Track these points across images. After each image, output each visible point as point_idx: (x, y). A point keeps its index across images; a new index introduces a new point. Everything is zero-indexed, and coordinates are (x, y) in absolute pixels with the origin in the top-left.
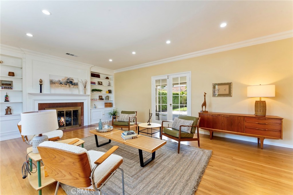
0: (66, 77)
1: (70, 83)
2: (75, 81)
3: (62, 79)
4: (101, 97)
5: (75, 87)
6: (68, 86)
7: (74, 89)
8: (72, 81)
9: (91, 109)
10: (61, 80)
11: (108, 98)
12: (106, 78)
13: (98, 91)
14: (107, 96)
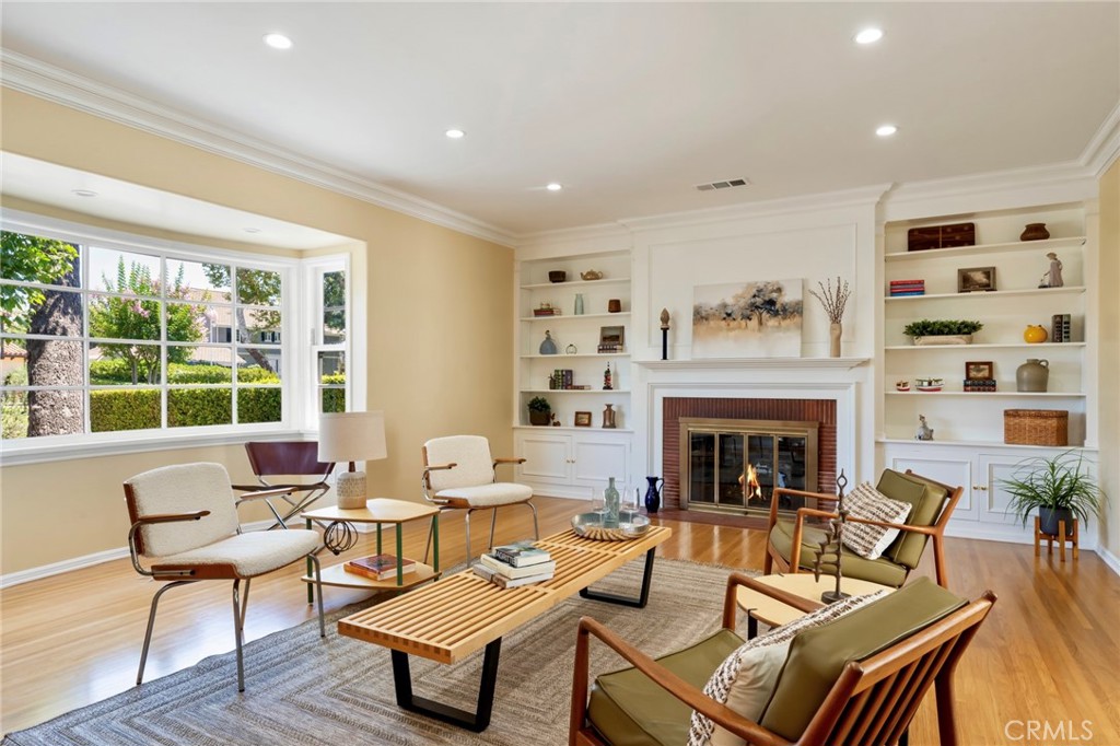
0: (749, 286)
1: (767, 306)
2: (789, 297)
3: (737, 297)
4: (985, 373)
5: (785, 323)
6: (754, 323)
7: (781, 334)
8: (774, 295)
9: (878, 444)
10: (730, 301)
11: (1037, 376)
12: (1025, 237)
13: (940, 333)
14: (1035, 364)
